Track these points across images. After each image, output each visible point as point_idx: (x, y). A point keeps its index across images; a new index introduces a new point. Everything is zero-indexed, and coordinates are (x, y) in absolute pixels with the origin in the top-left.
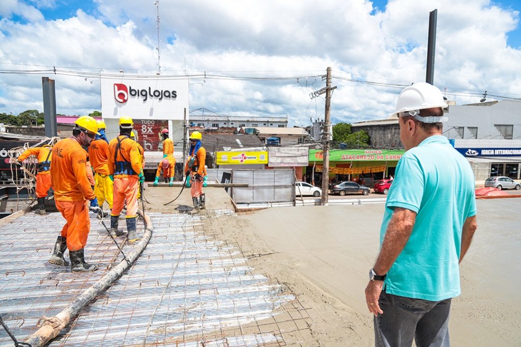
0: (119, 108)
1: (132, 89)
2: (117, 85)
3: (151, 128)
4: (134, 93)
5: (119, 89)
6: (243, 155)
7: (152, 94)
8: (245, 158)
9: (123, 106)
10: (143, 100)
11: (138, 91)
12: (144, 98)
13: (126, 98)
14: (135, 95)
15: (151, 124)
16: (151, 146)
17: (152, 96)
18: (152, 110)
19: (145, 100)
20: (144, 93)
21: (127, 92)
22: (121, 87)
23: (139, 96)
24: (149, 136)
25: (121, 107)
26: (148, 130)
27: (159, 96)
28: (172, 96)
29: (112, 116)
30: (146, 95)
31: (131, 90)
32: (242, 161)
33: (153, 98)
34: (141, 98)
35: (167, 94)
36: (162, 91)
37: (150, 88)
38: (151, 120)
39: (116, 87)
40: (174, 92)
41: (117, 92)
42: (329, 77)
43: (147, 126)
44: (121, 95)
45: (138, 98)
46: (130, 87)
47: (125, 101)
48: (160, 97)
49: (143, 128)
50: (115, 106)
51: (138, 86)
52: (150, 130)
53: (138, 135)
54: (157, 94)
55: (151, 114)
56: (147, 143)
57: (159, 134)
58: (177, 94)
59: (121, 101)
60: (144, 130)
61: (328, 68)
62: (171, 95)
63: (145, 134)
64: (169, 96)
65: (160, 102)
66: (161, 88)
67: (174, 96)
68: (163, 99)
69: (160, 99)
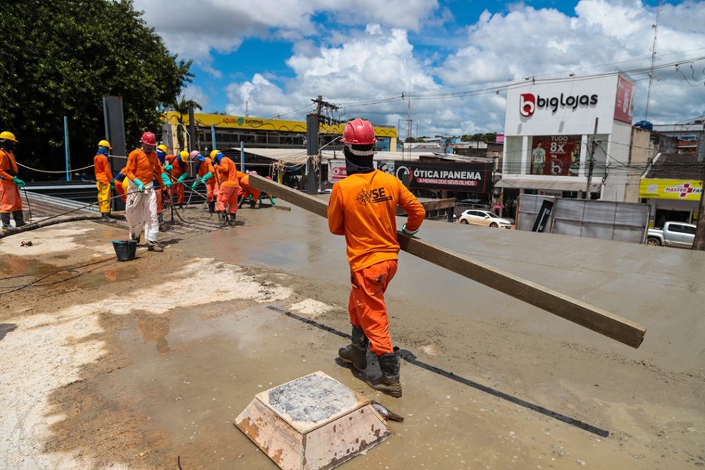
0: (523, 123)
1: (540, 98)
2: (524, 95)
3: (563, 146)
4: (542, 103)
5: (525, 100)
6: (687, 186)
7: (564, 102)
8: (690, 191)
9: (528, 121)
10: (551, 111)
11: (548, 100)
12: (554, 108)
13: (531, 111)
14: (543, 105)
15: (563, 141)
16: (560, 169)
17: (564, 105)
19: (554, 111)
20: (554, 102)
21: (534, 102)
22: (528, 97)
23: (547, 106)
24: (560, 156)
25: (525, 121)
26: (558, 148)
27: (572, 104)
28: (591, 103)
29: (515, 134)
30: (556, 105)
31: (539, 100)
32: (683, 195)
33: (565, 107)
34: (550, 109)
35: (584, 101)
36: (578, 97)
37: (562, 95)
38: (563, 136)
39: (523, 98)
40: (594, 98)
41: (523, 104)
43: (558, 144)
44: (527, 108)
45: (547, 109)
46: (539, 97)
47: (531, 114)
48: (574, 105)
49: (552, 146)
50: (519, 122)
51: (547, 93)
52: (561, 148)
53: (546, 155)
54: (570, 101)
55: (561, 130)
56: (555, 165)
57: (572, 153)
58: (598, 99)
59: (527, 114)
60: (554, 149)
62: (590, 100)
63: (554, 154)
64: (587, 103)
65: (573, 111)
66: (577, 92)
67: (593, 101)
68: (578, 107)
69: (574, 108)
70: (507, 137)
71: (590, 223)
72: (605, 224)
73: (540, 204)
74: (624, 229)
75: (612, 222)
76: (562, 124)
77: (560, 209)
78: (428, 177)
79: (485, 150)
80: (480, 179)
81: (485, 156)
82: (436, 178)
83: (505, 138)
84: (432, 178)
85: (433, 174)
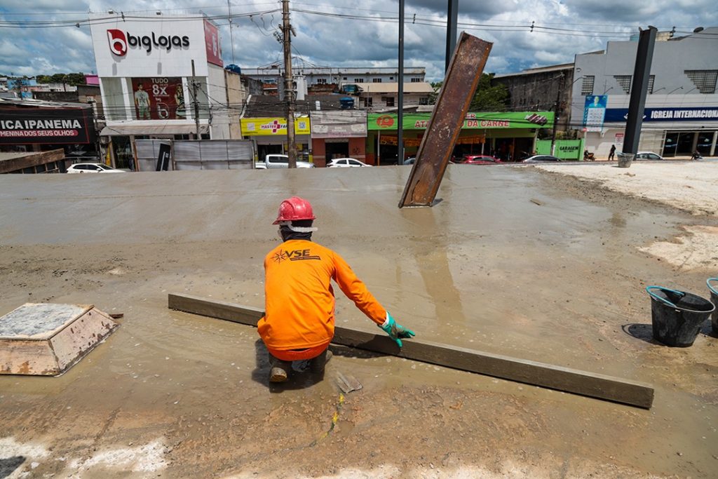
0: (117, 63)
1: (131, 35)
2: (111, 31)
3: (165, 88)
4: (134, 42)
5: (113, 38)
6: (276, 122)
7: (157, 42)
8: (279, 127)
9: (122, 61)
10: (145, 51)
11: (139, 38)
12: (148, 48)
13: (124, 49)
14: (135, 44)
15: (164, 83)
16: (167, 112)
17: (157, 45)
19: (149, 51)
20: (146, 41)
21: (124, 40)
22: (116, 34)
23: (140, 45)
24: (164, 99)
25: (120, 61)
26: (161, 91)
27: (165, 44)
28: (184, 44)
29: (111, 75)
30: (149, 44)
31: (130, 38)
32: (275, 131)
33: (159, 48)
34: (144, 49)
35: (176, 42)
36: (169, 37)
37: (153, 34)
38: (163, 78)
39: (110, 34)
40: (185, 38)
41: (113, 42)
43: (159, 86)
45: (140, 49)
46: (128, 34)
47: (124, 53)
48: (168, 46)
49: (155, 89)
50: (112, 61)
51: (138, 31)
52: (163, 90)
53: (150, 99)
54: (163, 42)
55: (159, 72)
56: (161, 108)
57: (176, 96)
58: (189, 40)
59: (119, 53)
60: (156, 91)
62: (182, 42)
63: (158, 97)
64: (179, 44)
65: (168, 52)
66: (169, 32)
67: (185, 43)
68: (172, 48)
69: (168, 49)
70: (101, 78)
71: (207, 161)
72: (221, 161)
73: (158, 148)
74: (237, 164)
75: (226, 159)
76: (160, 66)
77: (178, 151)
78: (7, 129)
79: (76, 94)
80: (80, 127)
81: (78, 101)
82: (19, 129)
83: (100, 80)
84: (14, 129)
85: (14, 124)
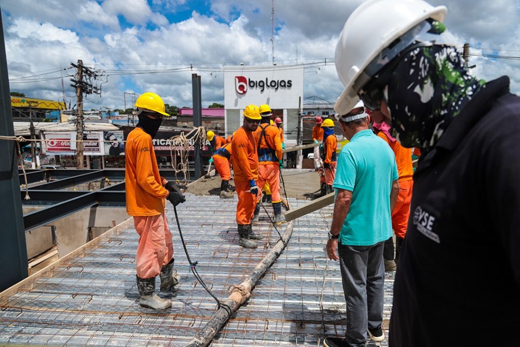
0: (239, 99)
1: (251, 80)
2: (238, 77)
4: (252, 84)
5: (239, 82)
7: (269, 84)
9: (243, 98)
10: (260, 90)
11: (257, 82)
12: (262, 88)
13: (245, 90)
14: (254, 86)
17: (269, 86)
18: (268, 100)
19: (262, 91)
20: (261, 84)
21: (246, 84)
22: (241, 79)
23: (257, 87)
25: (241, 98)
27: (275, 86)
28: (288, 86)
29: (233, 107)
31: (250, 82)
33: (270, 88)
34: (259, 89)
35: (283, 84)
36: (278, 81)
37: (267, 79)
39: (237, 80)
40: (289, 82)
41: (238, 85)
42: (466, 55)
44: (241, 87)
45: (256, 89)
46: (249, 79)
47: (245, 92)
48: (276, 87)
50: (236, 97)
51: (256, 77)
54: (273, 84)
58: (292, 83)
59: (241, 92)
61: (465, 45)
62: (287, 84)
64: (285, 86)
65: (276, 92)
66: (278, 78)
67: (289, 85)
68: (279, 88)
69: (276, 89)
70: (227, 110)
78: (160, 145)
82: (168, 145)
83: (225, 111)
84: (165, 145)
85: (165, 142)
